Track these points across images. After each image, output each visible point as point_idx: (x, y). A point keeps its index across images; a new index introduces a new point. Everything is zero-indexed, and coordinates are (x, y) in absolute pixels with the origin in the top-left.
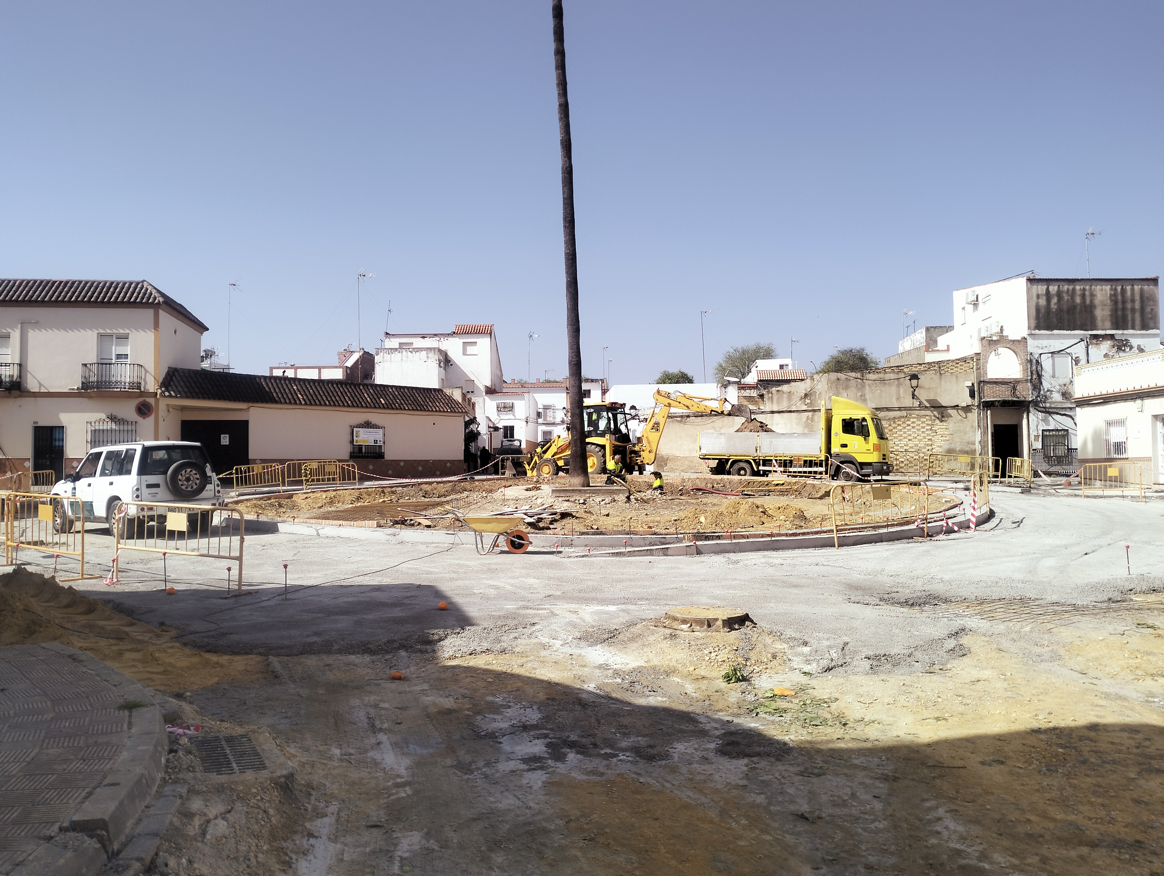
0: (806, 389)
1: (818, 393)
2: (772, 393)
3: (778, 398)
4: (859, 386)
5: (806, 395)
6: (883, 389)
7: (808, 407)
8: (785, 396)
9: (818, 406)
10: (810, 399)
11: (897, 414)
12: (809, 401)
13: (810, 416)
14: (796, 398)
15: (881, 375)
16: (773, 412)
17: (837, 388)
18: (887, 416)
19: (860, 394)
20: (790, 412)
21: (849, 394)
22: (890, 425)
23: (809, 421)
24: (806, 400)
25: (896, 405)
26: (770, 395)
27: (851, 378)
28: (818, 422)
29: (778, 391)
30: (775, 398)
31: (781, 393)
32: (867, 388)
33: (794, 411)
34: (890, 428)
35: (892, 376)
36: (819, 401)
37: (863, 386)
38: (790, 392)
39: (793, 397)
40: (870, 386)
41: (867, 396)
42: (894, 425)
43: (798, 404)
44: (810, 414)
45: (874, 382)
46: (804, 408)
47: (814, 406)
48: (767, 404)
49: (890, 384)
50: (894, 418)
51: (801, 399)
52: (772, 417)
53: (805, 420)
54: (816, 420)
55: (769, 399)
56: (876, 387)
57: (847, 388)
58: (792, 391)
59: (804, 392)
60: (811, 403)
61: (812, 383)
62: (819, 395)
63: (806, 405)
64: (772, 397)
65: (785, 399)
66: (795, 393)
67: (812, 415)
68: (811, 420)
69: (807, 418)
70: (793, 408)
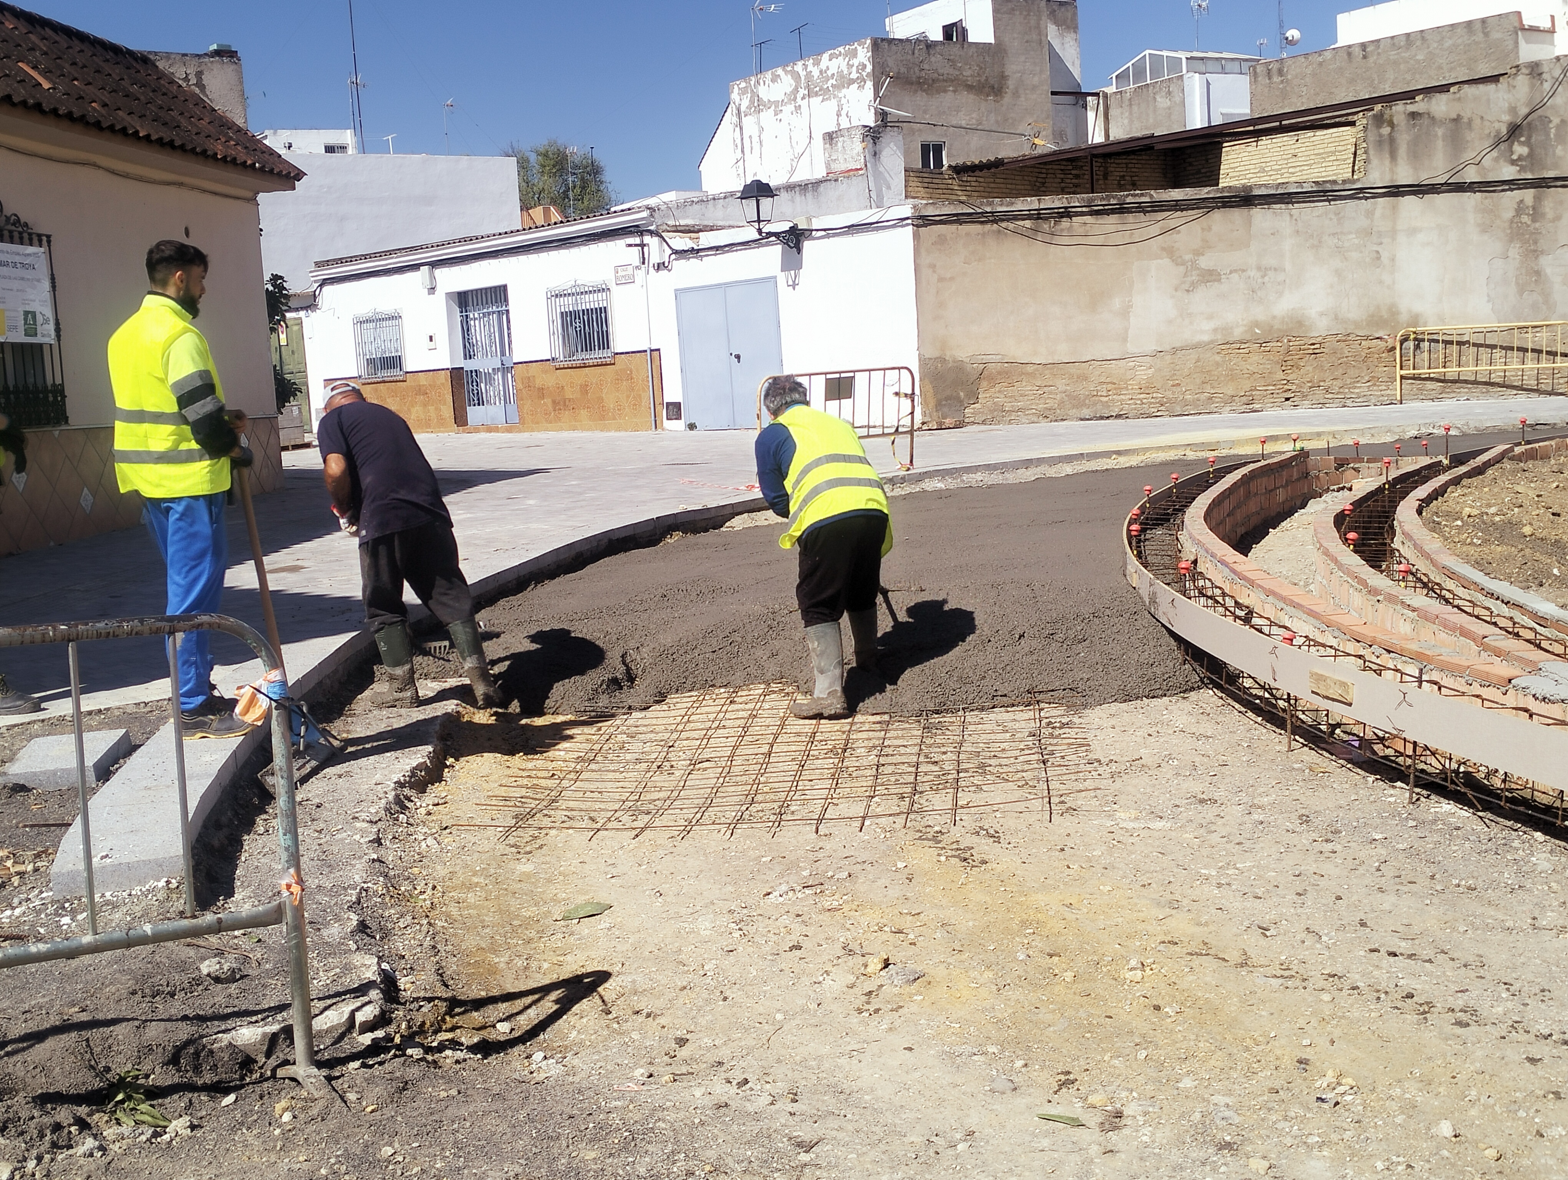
0: (1513, 110)
1: (1556, 121)
2: (1391, 124)
3: (1416, 144)
5: (1514, 131)
7: (1522, 169)
8: (1440, 132)
9: (1556, 166)
10: (1528, 143)
12: (1525, 151)
13: (1529, 202)
14: (1477, 140)
16: (1395, 191)
20: (1460, 187)
23: (1525, 219)
24: (1516, 146)
26: (1386, 130)
28: (1558, 218)
29: (1413, 115)
30: (1403, 139)
31: (1425, 121)
33: (1471, 186)
36: (1559, 151)
38: (1457, 120)
39: (1470, 136)
43: (1487, 162)
44: (1528, 195)
46: (1508, 172)
47: (1545, 164)
51: (1496, 144)
52: (1394, 208)
53: (1510, 214)
54: (1549, 216)
58: (1466, 115)
59: (1506, 118)
60: (1531, 155)
61: (1532, 86)
62: (1558, 127)
63: (1513, 163)
64: (1392, 140)
65: (1440, 144)
66: (1477, 122)
67: (1537, 199)
68: (1536, 214)
69: (1520, 209)
70: (1471, 175)
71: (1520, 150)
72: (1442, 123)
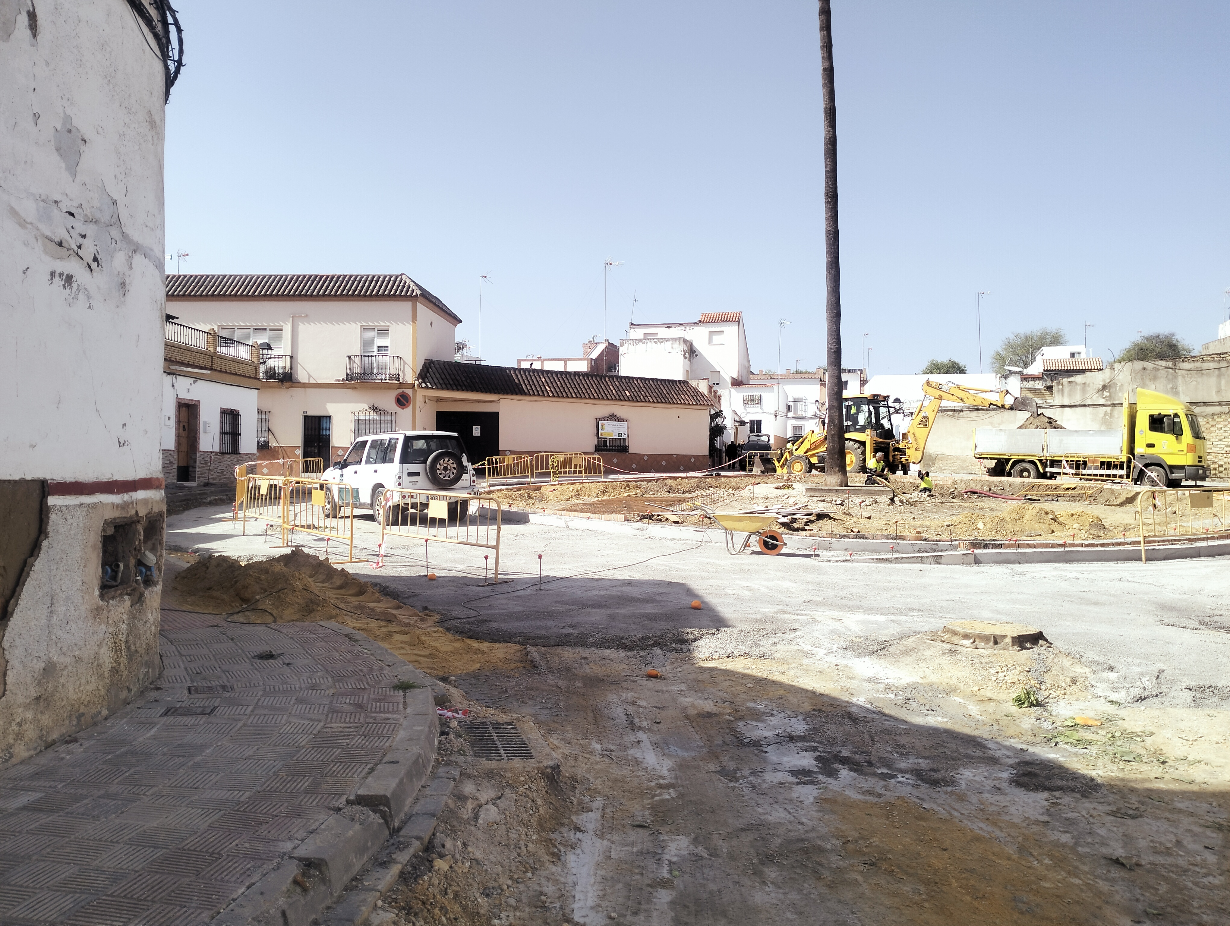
0: (1104, 380)
1: (1119, 384)
2: (1062, 385)
3: (1070, 391)
4: (1170, 377)
5: (1104, 387)
6: (1199, 380)
7: (1107, 400)
8: (1079, 387)
9: (1119, 400)
10: (1109, 392)
11: (1218, 409)
12: (1108, 394)
13: (1109, 411)
14: (1091, 391)
15: (1198, 365)
16: (1063, 406)
17: (1142, 379)
18: (1204, 412)
19: (1171, 386)
20: (1085, 406)
21: (1157, 385)
22: (1207, 422)
23: (1107, 417)
24: (1105, 393)
25: (1216, 399)
26: (1061, 387)
27: (1161, 368)
28: (1119, 417)
29: (1070, 382)
30: (1066, 390)
31: (1074, 384)
32: (1180, 379)
33: (1089, 406)
34: (1208, 425)
35: (1212, 365)
36: (1120, 394)
37: (1175, 377)
38: (1084, 384)
39: (1088, 389)
40: (1183, 377)
41: (1180, 389)
42: (1212, 423)
43: (1094, 397)
44: (1109, 409)
45: (1189, 372)
46: (1102, 401)
47: (1114, 400)
48: (1057, 397)
49: (1208, 375)
50: (1213, 414)
51: (1098, 391)
52: (1062, 412)
53: (1102, 415)
54: (1116, 416)
55: (1058, 391)
56: (1191, 378)
57: (1155, 378)
58: (1088, 383)
59: (1102, 383)
60: (1110, 396)
61: (1111, 373)
62: (1120, 386)
63: (1103, 398)
64: (1062, 389)
65: (1078, 391)
66: (1091, 384)
67: (1112, 410)
68: (1111, 416)
69: (1106, 414)
70: (1088, 402)
71: (1106, 394)
72: (1079, 385)
